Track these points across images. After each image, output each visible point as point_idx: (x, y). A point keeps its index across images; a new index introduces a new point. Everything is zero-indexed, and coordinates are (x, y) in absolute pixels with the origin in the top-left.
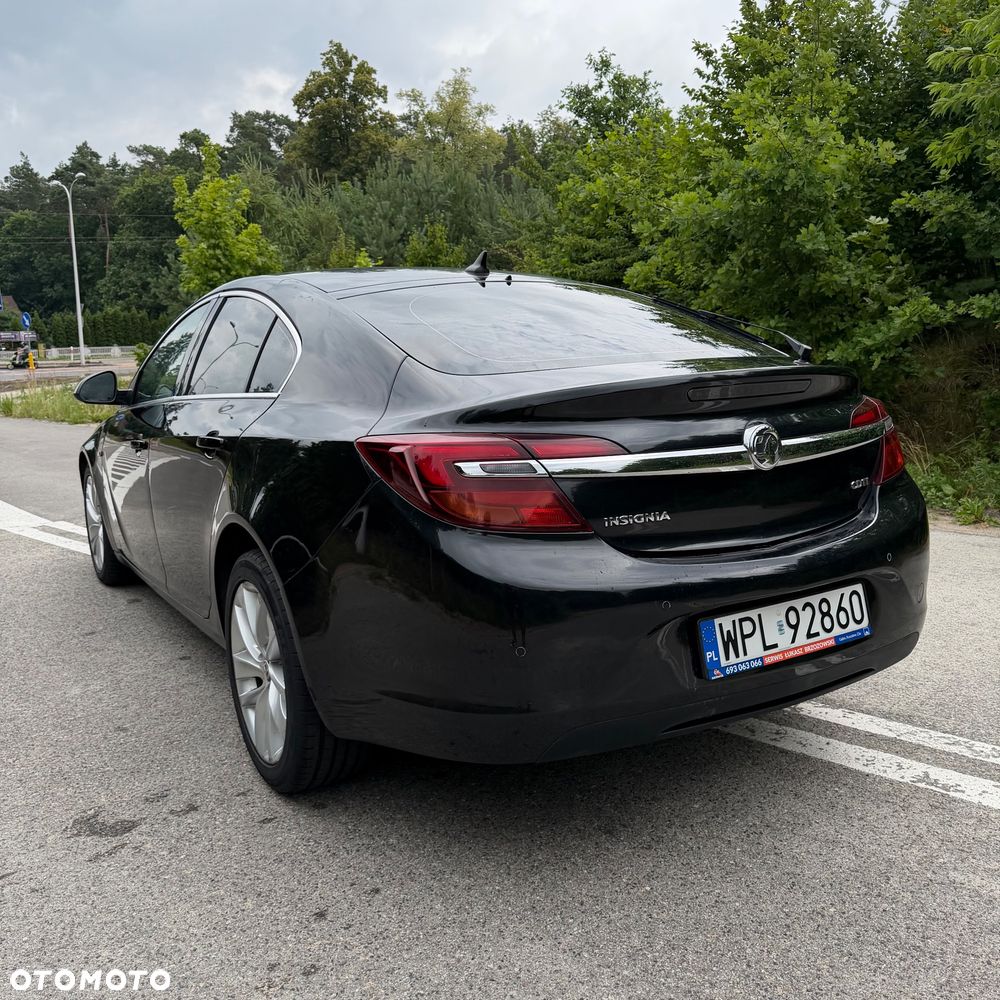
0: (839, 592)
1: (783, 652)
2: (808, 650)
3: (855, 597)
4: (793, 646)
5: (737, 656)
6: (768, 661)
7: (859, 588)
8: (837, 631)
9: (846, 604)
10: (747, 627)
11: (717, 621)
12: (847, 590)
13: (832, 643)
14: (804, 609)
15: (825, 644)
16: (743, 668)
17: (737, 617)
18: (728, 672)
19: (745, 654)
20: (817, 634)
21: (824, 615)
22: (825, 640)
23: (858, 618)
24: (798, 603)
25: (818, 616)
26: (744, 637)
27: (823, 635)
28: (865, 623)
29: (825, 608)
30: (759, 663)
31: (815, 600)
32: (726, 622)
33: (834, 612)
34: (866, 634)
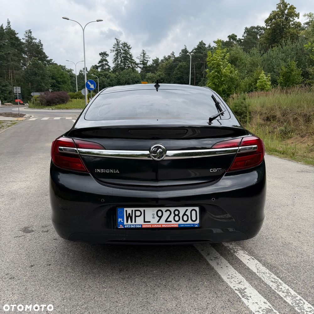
0: (185, 208)
1: (152, 225)
2: (163, 226)
3: (194, 212)
4: (158, 223)
5: (132, 222)
6: (144, 226)
7: (197, 209)
8: (181, 222)
9: (188, 213)
10: (138, 213)
11: (125, 209)
12: (190, 209)
13: (177, 226)
14: (166, 211)
15: (173, 226)
16: (133, 226)
17: (134, 209)
18: (126, 227)
19: (135, 222)
20: (171, 221)
21: (175, 215)
22: (174, 224)
23: (194, 219)
24: (164, 209)
25: (173, 215)
26: (136, 216)
27: (173, 222)
28: (198, 222)
29: (177, 213)
30: (140, 226)
31: (172, 209)
32: (129, 210)
33: (181, 215)
34: (197, 226)
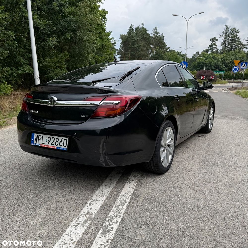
0: (61, 138)
1: (45, 145)
2: (50, 147)
3: (65, 141)
4: (48, 145)
5: (37, 142)
6: (41, 145)
7: (67, 139)
8: (58, 146)
9: (63, 141)
10: (40, 138)
11: (35, 134)
12: (64, 138)
13: (55, 148)
14: (52, 138)
15: (54, 148)
16: (36, 145)
17: (39, 135)
18: (34, 144)
20: (53, 145)
21: (56, 141)
23: (65, 145)
26: (39, 139)
27: (55, 145)
28: (66, 147)
29: (57, 140)
30: (39, 145)
31: (55, 137)
32: (36, 135)
33: (59, 142)
34: (65, 150)
